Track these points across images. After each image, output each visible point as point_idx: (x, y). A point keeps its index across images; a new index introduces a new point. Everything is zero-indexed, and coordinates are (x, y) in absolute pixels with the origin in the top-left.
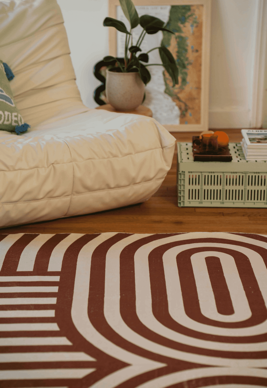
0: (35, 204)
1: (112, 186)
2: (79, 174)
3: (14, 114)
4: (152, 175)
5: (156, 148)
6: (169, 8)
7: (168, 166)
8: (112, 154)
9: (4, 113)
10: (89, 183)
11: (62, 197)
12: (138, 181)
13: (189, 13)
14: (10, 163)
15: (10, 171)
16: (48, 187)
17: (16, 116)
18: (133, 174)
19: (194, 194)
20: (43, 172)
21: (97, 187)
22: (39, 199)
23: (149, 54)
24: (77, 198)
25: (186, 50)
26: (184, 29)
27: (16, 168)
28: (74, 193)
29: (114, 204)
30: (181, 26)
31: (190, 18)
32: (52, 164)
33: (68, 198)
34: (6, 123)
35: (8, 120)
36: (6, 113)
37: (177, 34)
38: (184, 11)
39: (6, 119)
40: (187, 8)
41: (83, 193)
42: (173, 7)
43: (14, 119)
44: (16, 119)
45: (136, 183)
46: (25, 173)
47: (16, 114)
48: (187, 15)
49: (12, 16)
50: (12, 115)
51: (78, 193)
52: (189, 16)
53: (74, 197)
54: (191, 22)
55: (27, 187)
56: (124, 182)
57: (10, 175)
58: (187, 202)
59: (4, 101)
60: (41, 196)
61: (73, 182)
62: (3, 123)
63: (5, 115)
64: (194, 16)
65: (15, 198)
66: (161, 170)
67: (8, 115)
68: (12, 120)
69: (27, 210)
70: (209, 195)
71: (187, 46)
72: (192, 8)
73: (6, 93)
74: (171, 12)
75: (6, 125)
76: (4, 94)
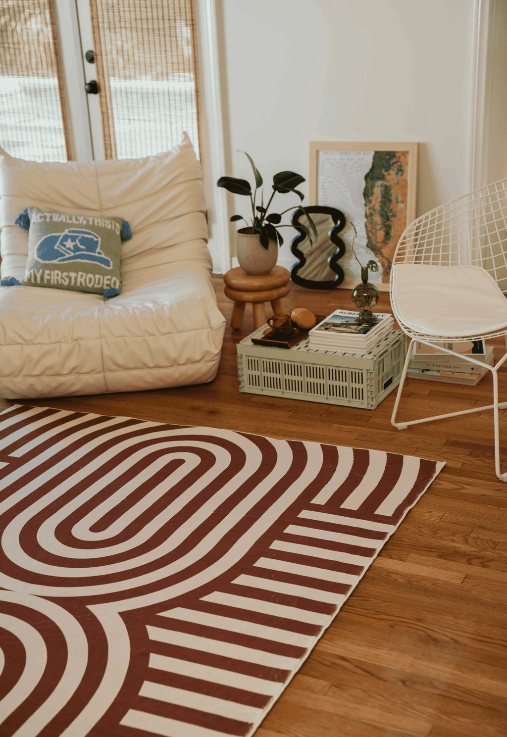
0: (61, 379)
1: (151, 366)
2: (106, 352)
3: (106, 277)
4: (198, 357)
5: (203, 328)
6: (372, 154)
7: (216, 348)
8: (148, 332)
9: (94, 276)
10: (121, 361)
11: (92, 374)
12: (182, 362)
13: (394, 160)
14: (27, 336)
15: (28, 344)
16: (72, 363)
17: (108, 280)
18: (173, 355)
19: (254, 381)
20: (65, 347)
21: (132, 366)
22: (63, 375)
23: (282, 216)
24: (110, 376)
25: (390, 201)
26: (388, 178)
27: (35, 342)
28: (106, 370)
29: (161, 384)
30: (386, 173)
31: (395, 165)
32: (76, 340)
33: (101, 376)
34: (96, 286)
35: (99, 283)
36: (97, 276)
37: (379, 183)
38: (388, 157)
39: (97, 282)
40: (392, 155)
41: (116, 371)
42: (376, 153)
43: (106, 282)
44: (108, 282)
45: (180, 365)
46: (45, 348)
47: (109, 277)
48: (391, 163)
49: (140, 173)
50: (103, 279)
51: (111, 370)
52: (394, 163)
53: (108, 374)
54: (396, 170)
55: (48, 361)
56: (164, 363)
57: (28, 349)
58: (247, 388)
59: (99, 264)
60: (66, 372)
61: (103, 360)
62: (93, 286)
63: (95, 279)
64: (399, 164)
65: (37, 371)
66: (207, 353)
67: (99, 279)
68: (103, 283)
69: (54, 385)
70: (269, 383)
71: (391, 195)
72: (397, 155)
73: (105, 255)
74: (374, 158)
75: (97, 288)
76: (103, 256)
